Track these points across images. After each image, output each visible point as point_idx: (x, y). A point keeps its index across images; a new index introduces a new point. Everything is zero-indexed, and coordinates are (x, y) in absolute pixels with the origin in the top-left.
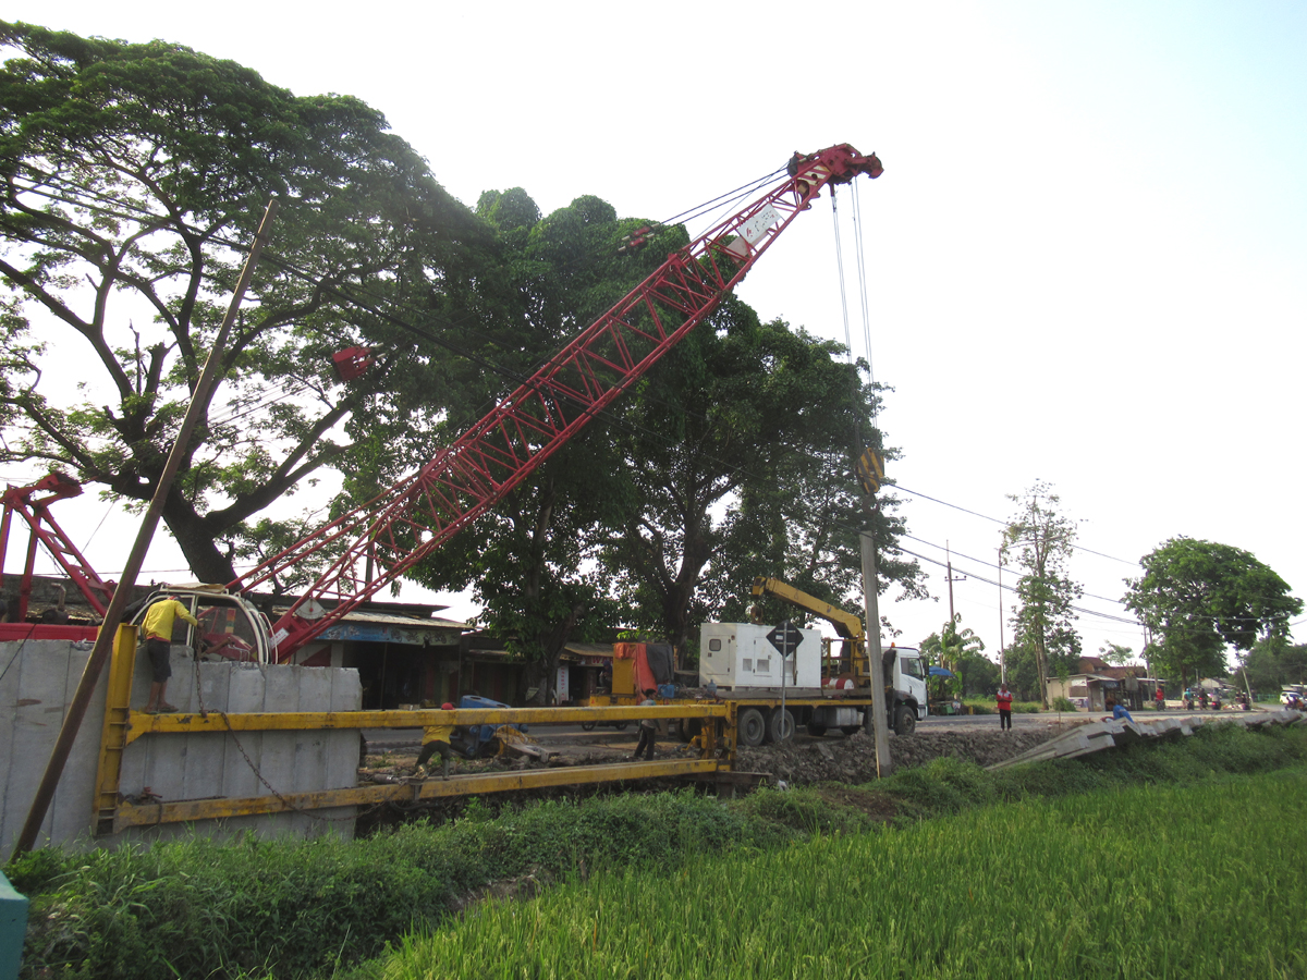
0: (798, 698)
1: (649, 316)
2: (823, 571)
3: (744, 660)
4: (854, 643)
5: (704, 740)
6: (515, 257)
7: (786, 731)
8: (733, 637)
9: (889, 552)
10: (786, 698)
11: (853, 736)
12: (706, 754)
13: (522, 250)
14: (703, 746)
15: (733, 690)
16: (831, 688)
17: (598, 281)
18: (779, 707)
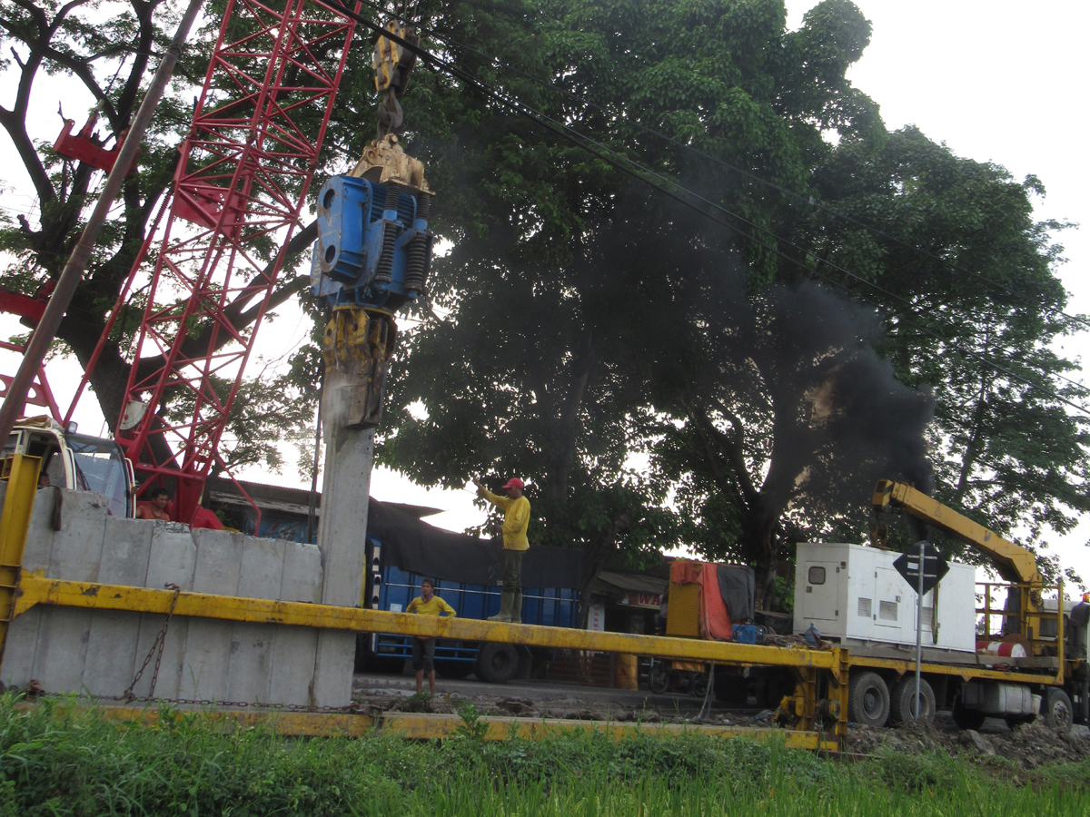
0: (941, 664)
1: (730, 103)
2: (976, 493)
3: (861, 599)
4: (1027, 590)
5: (800, 702)
6: (551, 28)
7: (922, 710)
8: (844, 564)
9: (1076, 473)
10: (922, 662)
11: (1025, 726)
12: (803, 722)
13: (562, 19)
14: (799, 712)
15: (844, 642)
16: (992, 653)
17: (660, 59)
18: (911, 674)
